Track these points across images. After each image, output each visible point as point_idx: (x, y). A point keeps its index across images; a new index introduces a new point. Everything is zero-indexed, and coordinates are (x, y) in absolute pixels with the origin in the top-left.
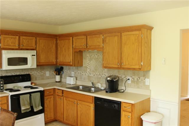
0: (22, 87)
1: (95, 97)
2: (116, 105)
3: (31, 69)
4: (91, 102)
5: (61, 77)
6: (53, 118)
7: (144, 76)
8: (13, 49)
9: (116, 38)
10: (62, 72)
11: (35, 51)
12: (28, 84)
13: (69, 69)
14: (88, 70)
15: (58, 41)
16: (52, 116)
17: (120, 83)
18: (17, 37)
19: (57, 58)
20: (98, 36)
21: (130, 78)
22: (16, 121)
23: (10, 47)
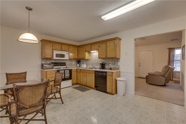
0: (62, 68)
1: (95, 71)
2: (104, 73)
3: (66, 60)
4: (93, 73)
5: (80, 65)
6: (76, 82)
7: (117, 61)
8: (58, 50)
9: (104, 45)
10: (80, 63)
11: (68, 52)
12: (65, 67)
13: (83, 61)
14: (92, 61)
15: (79, 48)
16: (75, 82)
17: (106, 65)
18: (60, 45)
19: (78, 56)
20: (96, 44)
21: (111, 63)
22: (62, 82)
23: (57, 49)
